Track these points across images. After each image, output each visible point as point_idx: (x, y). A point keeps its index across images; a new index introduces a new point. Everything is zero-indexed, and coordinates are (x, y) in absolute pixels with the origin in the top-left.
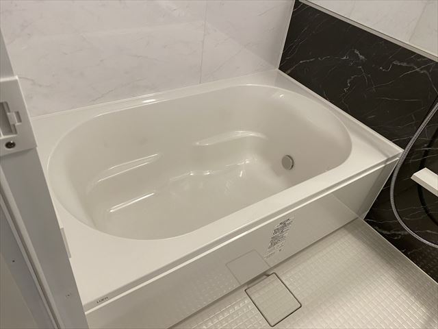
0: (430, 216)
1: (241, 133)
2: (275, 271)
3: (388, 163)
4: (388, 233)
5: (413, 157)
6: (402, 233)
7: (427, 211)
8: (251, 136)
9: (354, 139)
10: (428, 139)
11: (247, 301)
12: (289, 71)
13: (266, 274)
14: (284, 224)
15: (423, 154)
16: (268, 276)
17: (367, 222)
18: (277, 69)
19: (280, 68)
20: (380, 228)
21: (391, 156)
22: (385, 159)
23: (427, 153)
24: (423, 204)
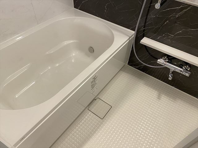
0: (151, 55)
1: (66, 43)
2: (98, 97)
3: (130, 39)
4: (138, 67)
5: (139, 34)
6: (143, 65)
7: (150, 54)
8: (72, 43)
9: (114, 32)
10: (143, 24)
11: (90, 113)
12: (79, 8)
13: (95, 99)
14: (95, 78)
15: (143, 32)
16: (96, 100)
17: (129, 65)
18: (74, 8)
19: (75, 7)
20: (134, 66)
21: (130, 36)
22: (129, 37)
23: (144, 30)
24: (148, 52)
